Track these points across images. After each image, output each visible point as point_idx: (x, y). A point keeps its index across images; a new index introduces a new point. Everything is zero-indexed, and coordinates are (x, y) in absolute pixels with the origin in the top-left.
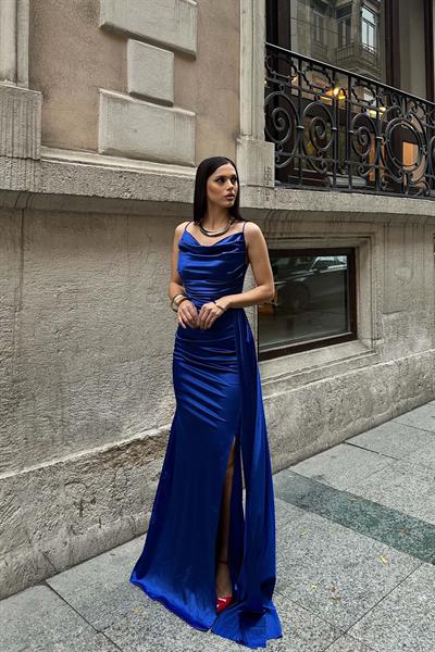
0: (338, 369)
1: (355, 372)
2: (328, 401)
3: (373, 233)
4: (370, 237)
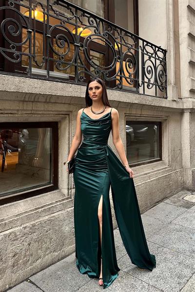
0: (29, 218)
1: (47, 217)
2: (11, 248)
3: (71, 112)
4: (69, 114)
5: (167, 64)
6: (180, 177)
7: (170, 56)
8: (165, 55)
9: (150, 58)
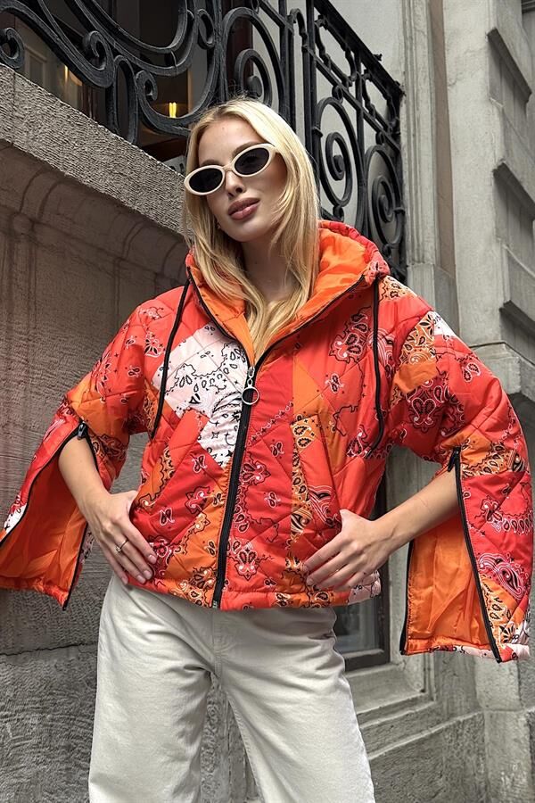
5: (405, 157)
6: (473, 758)
7: (416, 122)
8: (393, 109)
9: (338, 94)
